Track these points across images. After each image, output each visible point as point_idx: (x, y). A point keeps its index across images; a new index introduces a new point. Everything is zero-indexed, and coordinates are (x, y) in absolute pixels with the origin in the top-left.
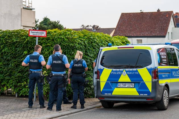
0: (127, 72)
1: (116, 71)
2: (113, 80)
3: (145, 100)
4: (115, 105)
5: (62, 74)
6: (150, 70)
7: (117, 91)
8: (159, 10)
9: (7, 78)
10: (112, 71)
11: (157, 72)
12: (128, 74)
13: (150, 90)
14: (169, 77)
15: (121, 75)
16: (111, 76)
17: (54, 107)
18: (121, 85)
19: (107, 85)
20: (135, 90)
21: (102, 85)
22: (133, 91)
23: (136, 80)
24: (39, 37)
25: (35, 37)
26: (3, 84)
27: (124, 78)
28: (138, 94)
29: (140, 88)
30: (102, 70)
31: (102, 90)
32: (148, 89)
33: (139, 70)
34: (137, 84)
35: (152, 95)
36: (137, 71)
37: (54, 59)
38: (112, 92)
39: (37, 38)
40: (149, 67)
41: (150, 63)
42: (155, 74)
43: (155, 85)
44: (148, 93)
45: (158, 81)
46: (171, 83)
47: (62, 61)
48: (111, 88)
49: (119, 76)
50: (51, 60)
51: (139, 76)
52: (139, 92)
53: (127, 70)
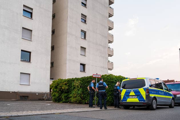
0: (133, 90)
1: (128, 90)
2: (127, 95)
3: (142, 104)
4: (131, 108)
5: (104, 91)
6: (144, 89)
7: (129, 100)
8: (168, 80)
9: (87, 96)
10: (127, 90)
11: (149, 90)
12: (134, 92)
14: (156, 94)
15: (130, 92)
16: (126, 92)
18: (131, 97)
19: (124, 97)
20: (137, 99)
21: (122, 97)
22: (136, 100)
23: (138, 94)
24: (98, 78)
25: (96, 77)
26: (85, 99)
27: (132, 93)
28: (138, 101)
29: (140, 98)
30: (122, 90)
31: (122, 99)
32: (144, 98)
33: (139, 89)
34: (138, 97)
35: (146, 102)
36: (138, 90)
37: (99, 84)
38: (126, 100)
39: (97, 78)
40: (144, 87)
41: (145, 85)
44: (144, 100)
45: (149, 95)
46: (157, 97)
47: (103, 85)
48: (126, 98)
49: (129, 93)
50: (98, 85)
51: (139, 92)
52: (139, 100)
53: (133, 89)
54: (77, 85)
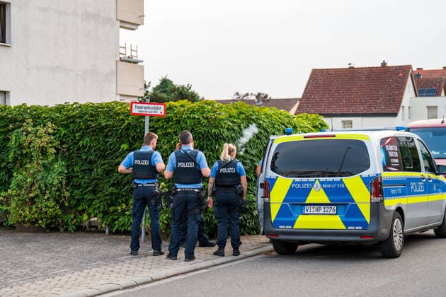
0: (322, 183)
1: (301, 183)
2: (296, 200)
3: (358, 238)
5: (195, 187)
6: (365, 180)
7: (304, 222)
9: (88, 196)
10: (294, 182)
11: (381, 183)
12: (324, 189)
13: (368, 219)
14: (403, 194)
15: (310, 190)
16: (292, 191)
17: (181, 253)
18: (312, 209)
19: (283, 210)
20: (337, 218)
21: (275, 210)
22: (332, 222)
23: (341, 200)
24: (151, 116)
25: (143, 116)
26: (80, 208)
27: (317, 195)
28: (342, 227)
29: (347, 216)
30: (274, 181)
31: (273, 219)
32: (362, 216)
33: (344, 179)
34: (342, 208)
35: (371, 229)
36: (341, 182)
37: (179, 159)
38: (293, 223)
39: (147, 119)
40: (365, 174)
41: (368, 166)
42: (377, 187)
43: (376, 209)
44: (364, 224)
45: (382, 201)
46: (407, 205)
47: (195, 163)
48: (291, 216)
49: (307, 192)
50: (174, 162)
51: (345, 191)
52: (346, 224)
53: (323, 179)
54: (38, 143)
